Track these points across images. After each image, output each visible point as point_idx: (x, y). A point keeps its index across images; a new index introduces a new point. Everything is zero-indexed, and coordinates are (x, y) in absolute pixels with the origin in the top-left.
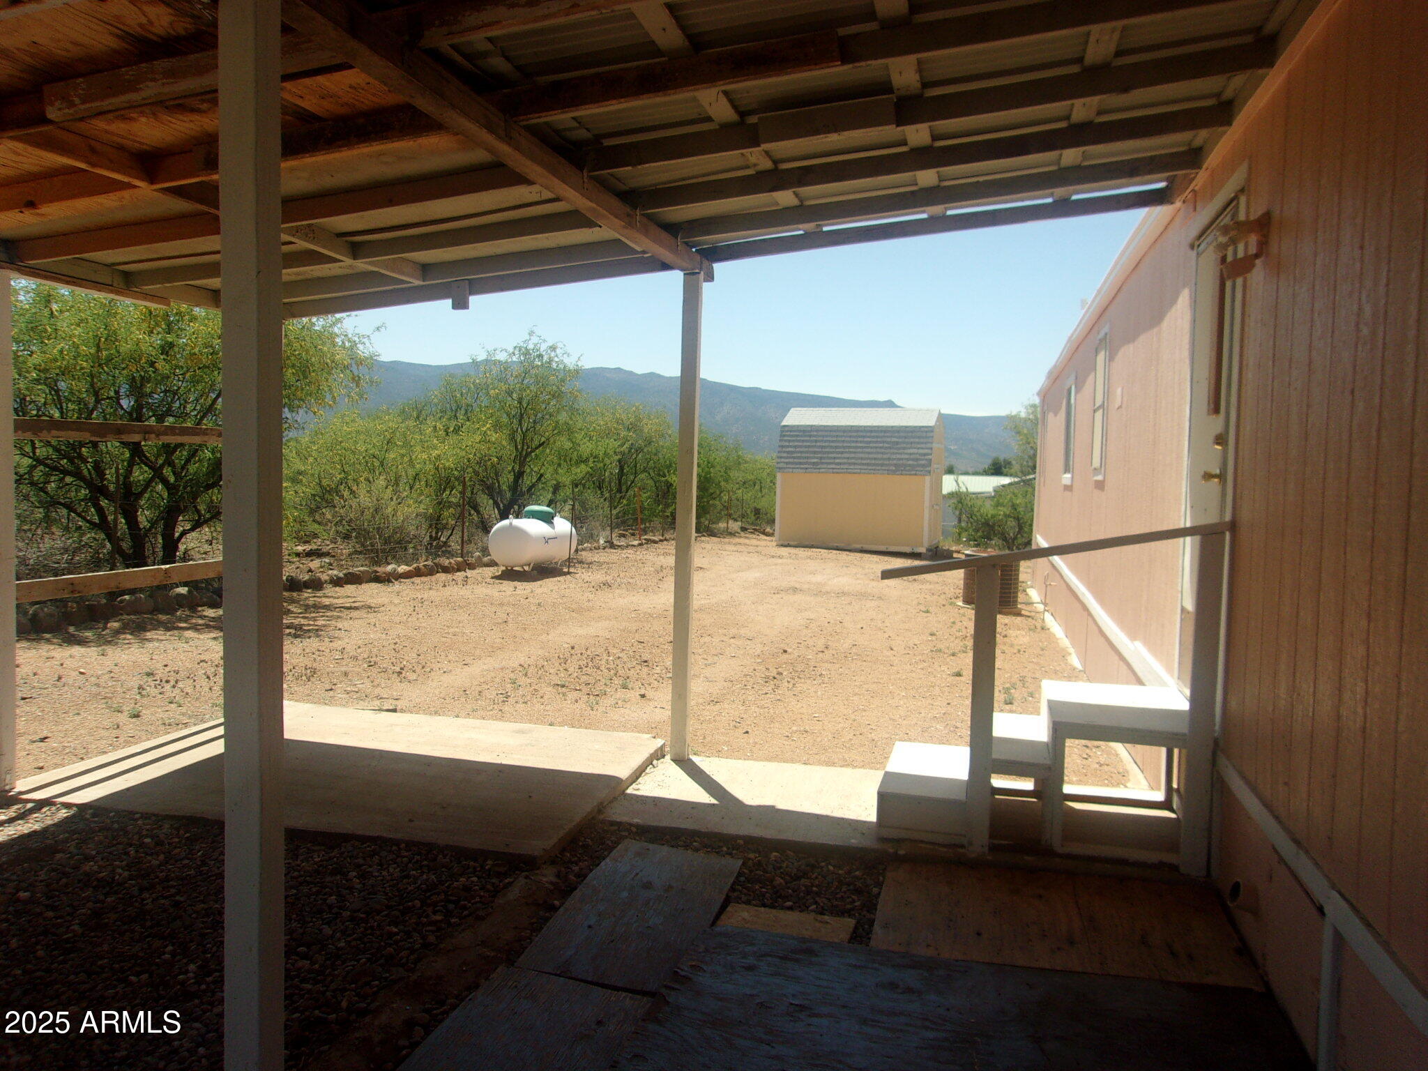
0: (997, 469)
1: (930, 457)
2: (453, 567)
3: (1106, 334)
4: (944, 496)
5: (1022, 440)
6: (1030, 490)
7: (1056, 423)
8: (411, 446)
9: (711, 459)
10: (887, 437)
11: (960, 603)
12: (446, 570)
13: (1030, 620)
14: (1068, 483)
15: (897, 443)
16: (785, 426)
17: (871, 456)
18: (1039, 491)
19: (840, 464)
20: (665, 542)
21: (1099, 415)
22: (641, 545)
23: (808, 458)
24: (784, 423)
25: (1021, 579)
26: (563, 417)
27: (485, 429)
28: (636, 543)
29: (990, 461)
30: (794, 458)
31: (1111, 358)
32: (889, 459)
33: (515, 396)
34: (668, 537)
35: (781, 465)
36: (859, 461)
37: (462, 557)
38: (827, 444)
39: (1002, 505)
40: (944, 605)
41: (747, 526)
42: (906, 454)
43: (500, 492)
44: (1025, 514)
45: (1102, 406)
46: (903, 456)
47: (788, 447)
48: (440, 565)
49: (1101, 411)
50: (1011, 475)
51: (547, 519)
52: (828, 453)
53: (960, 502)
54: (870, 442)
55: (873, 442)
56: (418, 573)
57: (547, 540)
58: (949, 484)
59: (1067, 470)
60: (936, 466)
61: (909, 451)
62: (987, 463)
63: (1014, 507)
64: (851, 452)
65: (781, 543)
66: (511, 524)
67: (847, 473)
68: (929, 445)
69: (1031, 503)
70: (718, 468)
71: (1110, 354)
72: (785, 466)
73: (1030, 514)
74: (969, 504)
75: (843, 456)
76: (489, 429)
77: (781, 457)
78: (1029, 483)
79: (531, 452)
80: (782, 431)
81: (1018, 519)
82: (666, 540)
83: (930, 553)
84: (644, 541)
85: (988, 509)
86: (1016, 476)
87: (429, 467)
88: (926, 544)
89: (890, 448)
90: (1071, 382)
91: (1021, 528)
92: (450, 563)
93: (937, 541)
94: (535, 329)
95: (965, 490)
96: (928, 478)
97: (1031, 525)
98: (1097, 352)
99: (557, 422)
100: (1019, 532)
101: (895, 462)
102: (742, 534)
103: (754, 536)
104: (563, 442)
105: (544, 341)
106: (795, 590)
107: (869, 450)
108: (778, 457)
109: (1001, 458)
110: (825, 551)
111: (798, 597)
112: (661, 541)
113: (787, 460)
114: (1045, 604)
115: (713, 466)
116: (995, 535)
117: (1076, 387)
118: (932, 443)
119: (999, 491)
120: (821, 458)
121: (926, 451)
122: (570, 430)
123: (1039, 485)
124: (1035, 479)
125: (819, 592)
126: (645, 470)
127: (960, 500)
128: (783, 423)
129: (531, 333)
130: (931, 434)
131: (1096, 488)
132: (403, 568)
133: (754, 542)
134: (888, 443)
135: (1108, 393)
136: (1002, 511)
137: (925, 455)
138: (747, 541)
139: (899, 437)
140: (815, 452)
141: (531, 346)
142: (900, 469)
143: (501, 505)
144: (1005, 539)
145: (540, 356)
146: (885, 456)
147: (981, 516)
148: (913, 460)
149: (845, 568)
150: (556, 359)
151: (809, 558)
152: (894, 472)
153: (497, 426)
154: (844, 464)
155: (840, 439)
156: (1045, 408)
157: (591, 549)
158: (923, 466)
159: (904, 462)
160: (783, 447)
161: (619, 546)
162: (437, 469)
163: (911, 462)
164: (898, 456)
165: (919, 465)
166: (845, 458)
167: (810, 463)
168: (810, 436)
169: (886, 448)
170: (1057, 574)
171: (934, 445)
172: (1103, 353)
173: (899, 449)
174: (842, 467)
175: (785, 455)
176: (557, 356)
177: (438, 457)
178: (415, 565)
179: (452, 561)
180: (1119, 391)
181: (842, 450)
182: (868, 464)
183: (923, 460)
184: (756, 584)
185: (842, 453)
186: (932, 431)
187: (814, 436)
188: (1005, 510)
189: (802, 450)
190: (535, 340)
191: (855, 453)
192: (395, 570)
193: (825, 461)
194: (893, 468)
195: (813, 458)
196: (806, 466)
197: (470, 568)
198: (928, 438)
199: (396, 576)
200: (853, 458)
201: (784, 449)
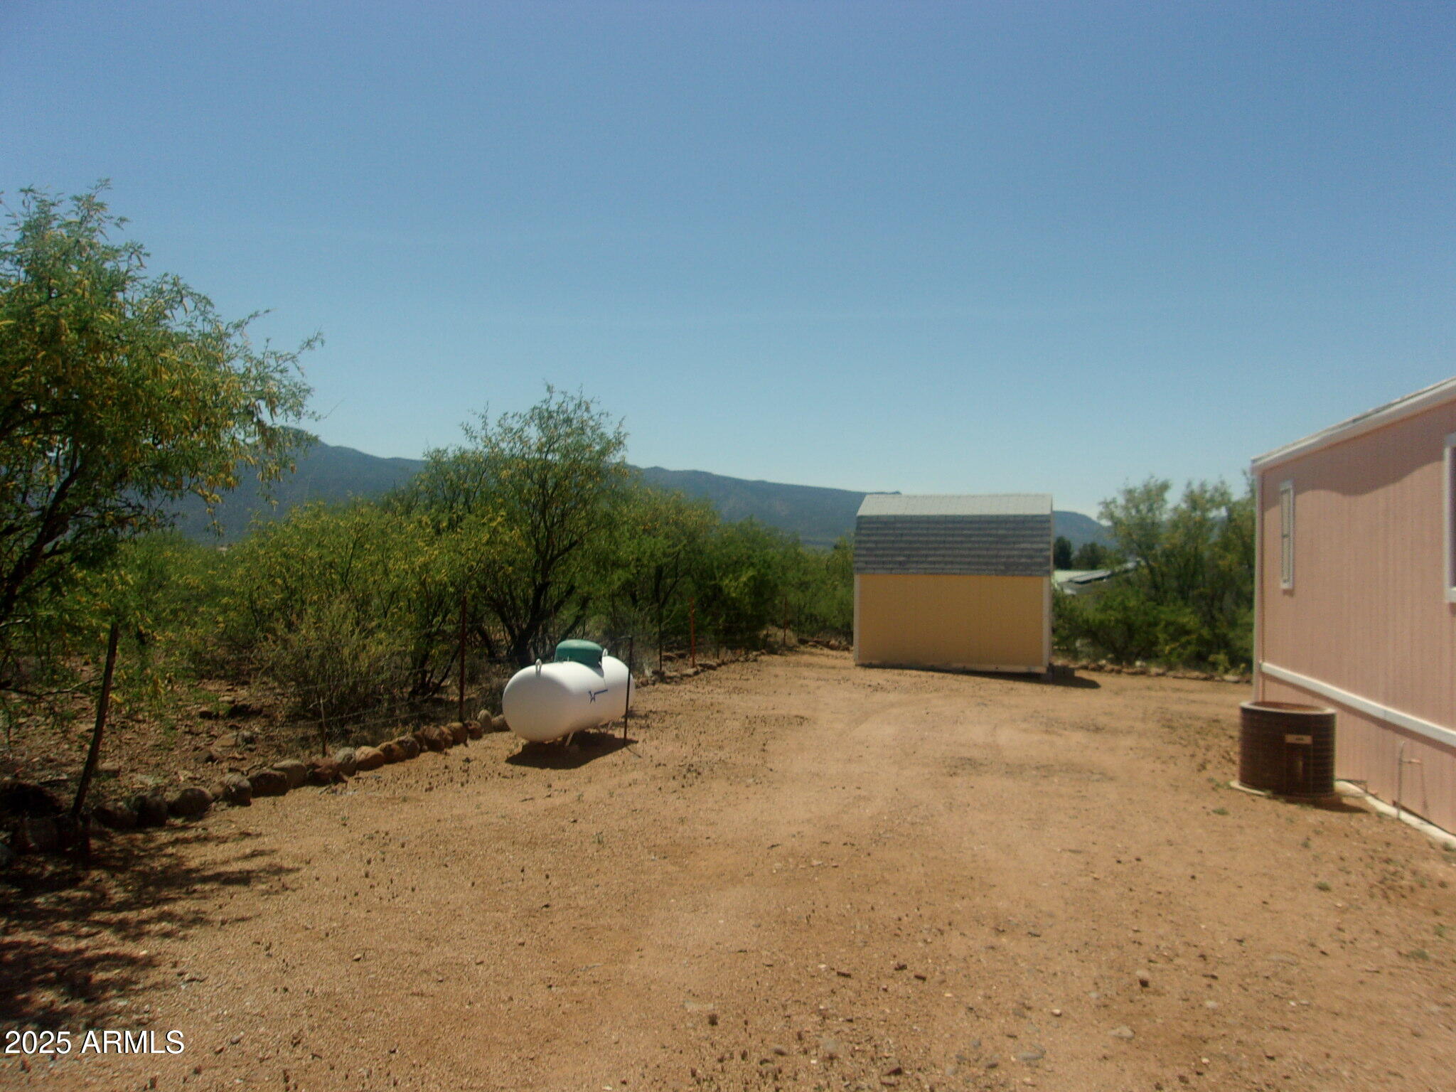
0: (1086, 561)
1: (1048, 553)
2: (446, 740)
8: (388, 550)
9: (769, 558)
11: (1235, 784)
12: (437, 746)
15: (1005, 536)
16: (861, 516)
17: (974, 553)
19: (934, 563)
22: (696, 673)
23: (893, 556)
24: (860, 513)
26: (604, 506)
27: (494, 524)
28: (691, 671)
30: (876, 556)
32: (997, 556)
33: (536, 476)
34: (725, 660)
35: (859, 565)
36: (958, 559)
37: (461, 720)
38: (916, 539)
41: (805, 637)
42: (1018, 549)
43: (515, 609)
46: (1014, 553)
47: (868, 542)
48: (426, 738)
51: (592, 660)
52: (918, 549)
54: (971, 536)
55: (977, 535)
56: (389, 757)
57: (593, 695)
61: (1023, 546)
64: (947, 548)
65: (861, 662)
66: (538, 673)
67: (943, 574)
68: (1046, 539)
70: (776, 569)
72: (864, 565)
74: (1069, 607)
75: (937, 552)
76: (500, 523)
77: (859, 555)
79: (559, 555)
80: (858, 522)
82: (724, 663)
83: (1050, 674)
84: (699, 668)
87: (411, 581)
88: (1046, 662)
89: (996, 543)
92: (442, 734)
96: (1046, 580)
99: (594, 512)
101: (1004, 560)
102: (803, 649)
104: (601, 541)
107: (969, 545)
108: (855, 555)
110: (923, 673)
112: (719, 665)
113: (867, 559)
115: (771, 566)
118: (1050, 535)
120: (909, 556)
121: (1041, 546)
122: (610, 523)
128: (858, 514)
129: (552, 390)
130: (1046, 525)
132: (365, 752)
133: (825, 660)
134: (993, 536)
136: (1113, 615)
137: (1041, 550)
138: (815, 659)
139: (1010, 529)
140: (901, 549)
141: (553, 407)
142: (1010, 568)
143: (517, 632)
145: (568, 421)
146: (991, 553)
148: (1027, 557)
150: (591, 423)
152: (1004, 573)
153: (511, 520)
154: (939, 563)
155: (932, 531)
158: (1040, 564)
159: (1016, 559)
160: (860, 542)
161: (671, 678)
162: (423, 584)
163: (1023, 560)
164: (1008, 553)
165: (1035, 564)
166: (940, 556)
167: (895, 563)
168: (894, 529)
169: (992, 542)
170: (1426, 748)
171: (1052, 539)
173: (1009, 543)
174: (937, 566)
175: (864, 552)
176: (591, 418)
177: (425, 567)
178: (384, 745)
179: (445, 729)
181: (936, 545)
182: (969, 563)
183: (1039, 557)
185: (935, 549)
186: (1049, 521)
187: (899, 529)
189: (885, 545)
190: (558, 398)
191: (952, 549)
192: (350, 757)
193: (915, 559)
194: (1003, 568)
195: (899, 555)
196: (891, 566)
197: (472, 738)
198: (1044, 529)
199: (351, 768)
200: (950, 556)
201: (863, 545)
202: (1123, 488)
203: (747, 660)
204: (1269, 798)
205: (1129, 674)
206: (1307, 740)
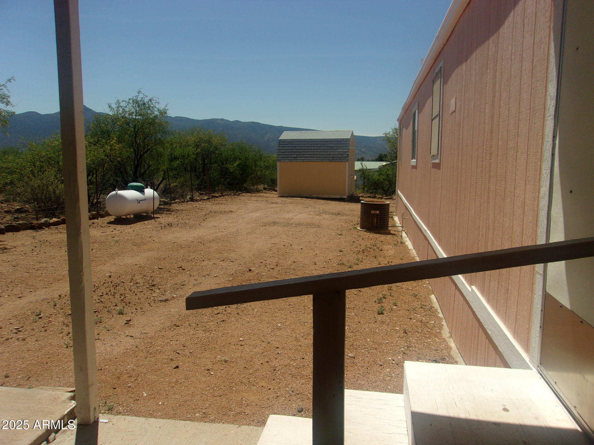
0: (380, 159)
1: (348, 153)
3: (441, 67)
4: (356, 171)
5: (391, 145)
6: (395, 167)
7: (407, 133)
9: (247, 156)
10: (328, 144)
11: (359, 228)
13: (395, 236)
14: (415, 164)
15: (333, 147)
16: (281, 140)
17: (321, 153)
18: (399, 167)
19: (307, 157)
20: (222, 197)
21: (436, 122)
22: (208, 199)
23: (291, 155)
25: (390, 211)
26: (158, 136)
28: (206, 198)
29: (378, 155)
30: (285, 155)
31: (445, 82)
32: (329, 155)
34: (224, 194)
35: (279, 158)
36: (315, 156)
37: (97, 211)
38: (300, 148)
39: (382, 174)
40: (350, 230)
41: (267, 187)
42: (337, 152)
44: (392, 179)
45: (438, 115)
46: (336, 153)
47: (282, 149)
49: (438, 118)
50: (386, 161)
52: (301, 152)
53: (363, 173)
54: (320, 147)
55: (323, 147)
56: (63, 222)
57: (139, 201)
58: (358, 165)
59: (413, 158)
60: (351, 157)
61: (339, 150)
62: (377, 156)
63: (388, 175)
64: (311, 152)
65: (280, 195)
66: (117, 193)
67: (310, 161)
68: (347, 148)
69: (395, 173)
70: (251, 160)
71: (443, 80)
72: (281, 158)
73: (395, 178)
74: (367, 174)
75: (308, 153)
77: (279, 155)
78: (394, 165)
79: (143, 154)
80: (279, 142)
81: (389, 181)
82: (223, 196)
83: (349, 198)
84: (210, 197)
85: (376, 177)
86: (388, 161)
88: (347, 194)
89: (330, 149)
90: (415, 109)
91: (391, 185)
93: (352, 192)
94: (141, 90)
95: (365, 168)
96: (347, 163)
97: (395, 183)
98: (434, 82)
100: (390, 187)
101: (332, 156)
102: (264, 191)
103: (269, 192)
105: (146, 96)
106: (275, 223)
107: (320, 150)
108: (278, 155)
109: (383, 154)
110: (300, 199)
111: (274, 229)
112: (220, 196)
113: (282, 156)
114: (402, 227)
115: (248, 159)
116: (379, 188)
117: (418, 111)
118: (349, 146)
119: (381, 168)
120: (297, 155)
121: (346, 150)
122: (162, 142)
123: (399, 165)
124: (397, 162)
125: (288, 224)
126: (215, 162)
127: (363, 172)
128: (280, 139)
129: (139, 92)
130: (349, 142)
131: (433, 167)
132: (54, 220)
133: (268, 195)
134: (329, 147)
135: (442, 106)
136: (382, 177)
137: (346, 152)
138: (265, 195)
139: (334, 144)
140: (295, 152)
141: (139, 99)
142: (334, 159)
144: (384, 190)
145: (144, 104)
146: (327, 153)
147: (373, 180)
149: (306, 208)
150: (152, 106)
151: (291, 203)
152: (332, 161)
155: (306, 145)
156: (401, 127)
157: (179, 203)
158: (345, 157)
159: (336, 155)
160: (280, 150)
161: (195, 200)
163: (339, 156)
164: (334, 153)
165: (343, 157)
166: (309, 154)
167: (293, 157)
168: (292, 144)
169: (328, 149)
170: (409, 213)
171: (350, 148)
172: (439, 80)
173: (334, 149)
175: (281, 153)
176: (152, 104)
178: (62, 218)
180: (453, 101)
181: (308, 150)
182: (319, 157)
183: (345, 154)
184: (255, 221)
185: (307, 152)
186: (349, 141)
187: (294, 144)
188: (384, 177)
189: (288, 151)
190: (141, 96)
191: (313, 152)
192: (47, 221)
193: (300, 156)
194: (331, 159)
195: (294, 155)
196: (291, 159)
197: (101, 217)
198: (347, 144)
199: (48, 225)
200: (312, 154)
201: (280, 151)
202: (393, 128)
203: (235, 195)
204: (365, 231)
205: (385, 199)
206: (378, 212)
